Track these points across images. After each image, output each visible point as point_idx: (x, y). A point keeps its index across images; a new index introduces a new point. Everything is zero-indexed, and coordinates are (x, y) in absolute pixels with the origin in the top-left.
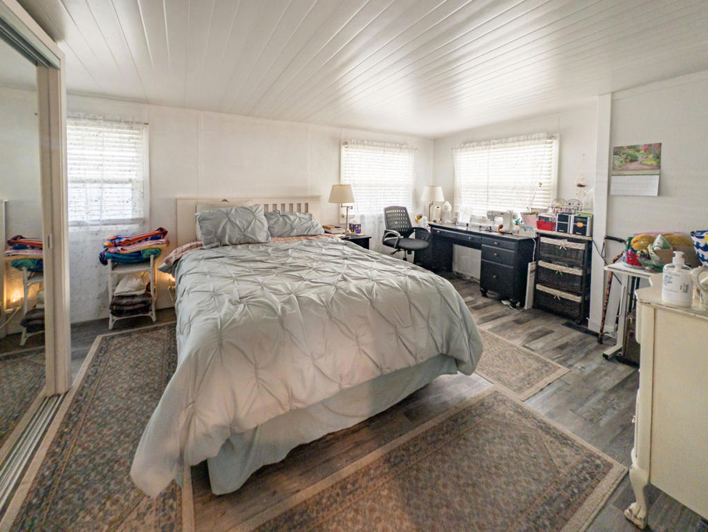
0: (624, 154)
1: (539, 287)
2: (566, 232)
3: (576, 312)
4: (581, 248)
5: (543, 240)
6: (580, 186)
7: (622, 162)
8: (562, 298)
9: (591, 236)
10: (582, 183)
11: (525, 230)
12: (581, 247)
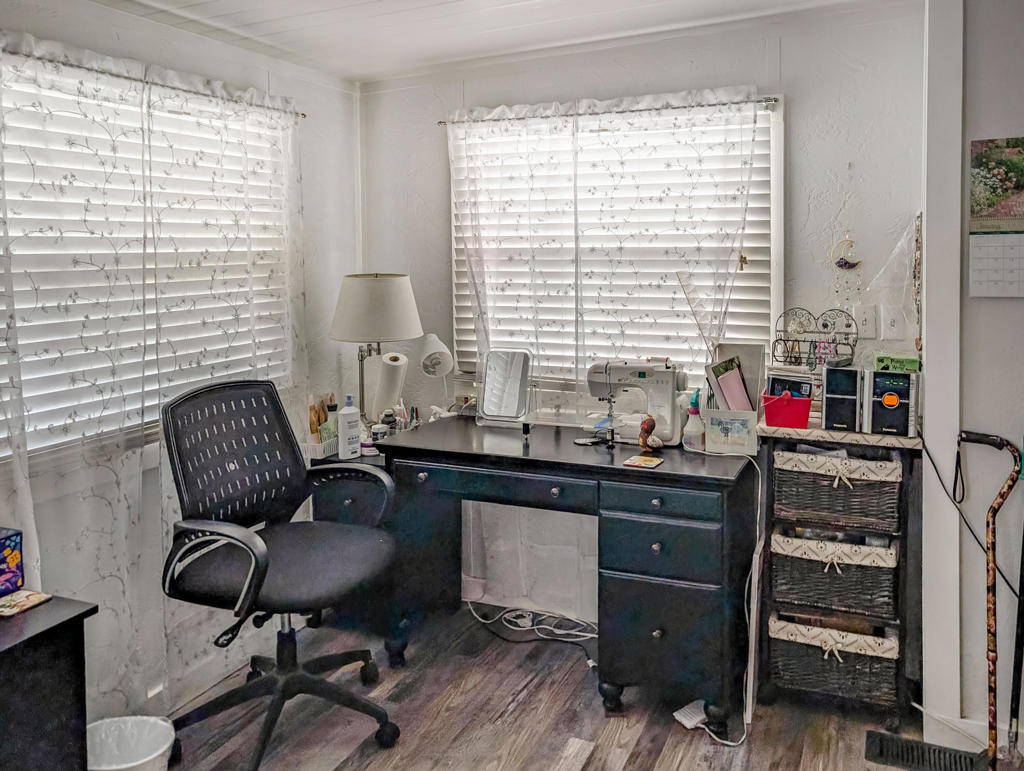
0: (1000, 163)
1: (778, 629)
2: (851, 429)
3: (884, 694)
4: (891, 479)
5: (784, 460)
6: (845, 265)
7: (995, 189)
8: (845, 655)
9: (920, 435)
10: (850, 258)
11: (726, 431)
12: (891, 472)
